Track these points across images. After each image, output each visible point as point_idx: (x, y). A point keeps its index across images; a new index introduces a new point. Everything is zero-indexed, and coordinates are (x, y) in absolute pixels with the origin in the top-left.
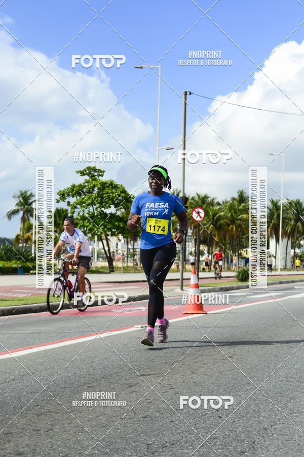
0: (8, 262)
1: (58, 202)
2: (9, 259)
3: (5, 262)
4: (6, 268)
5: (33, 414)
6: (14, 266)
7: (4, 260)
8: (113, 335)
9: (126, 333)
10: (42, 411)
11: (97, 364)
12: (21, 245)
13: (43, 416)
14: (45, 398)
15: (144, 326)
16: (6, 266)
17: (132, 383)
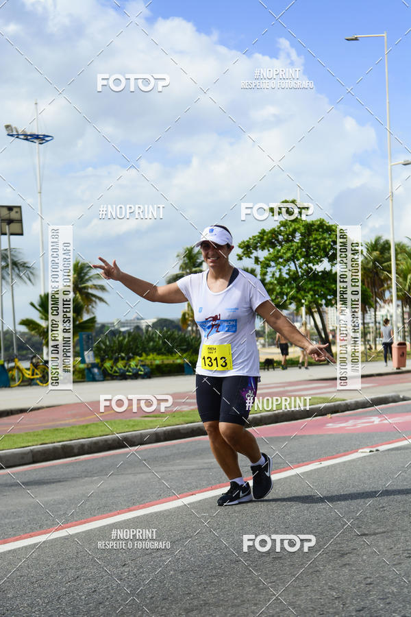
0: (170, 357)
1: (240, 258)
2: (170, 352)
3: (164, 357)
4: (166, 366)
5: (180, 609)
6: (179, 361)
7: (163, 354)
8: (324, 467)
9: (345, 462)
10: (196, 603)
11: (292, 517)
12: (190, 328)
13: (195, 612)
14: (203, 581)
15: (374, 449)
16: (166, 362)
17: (346, 549)
